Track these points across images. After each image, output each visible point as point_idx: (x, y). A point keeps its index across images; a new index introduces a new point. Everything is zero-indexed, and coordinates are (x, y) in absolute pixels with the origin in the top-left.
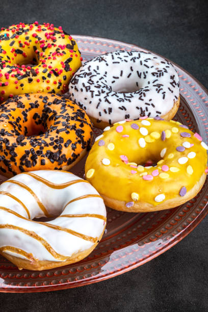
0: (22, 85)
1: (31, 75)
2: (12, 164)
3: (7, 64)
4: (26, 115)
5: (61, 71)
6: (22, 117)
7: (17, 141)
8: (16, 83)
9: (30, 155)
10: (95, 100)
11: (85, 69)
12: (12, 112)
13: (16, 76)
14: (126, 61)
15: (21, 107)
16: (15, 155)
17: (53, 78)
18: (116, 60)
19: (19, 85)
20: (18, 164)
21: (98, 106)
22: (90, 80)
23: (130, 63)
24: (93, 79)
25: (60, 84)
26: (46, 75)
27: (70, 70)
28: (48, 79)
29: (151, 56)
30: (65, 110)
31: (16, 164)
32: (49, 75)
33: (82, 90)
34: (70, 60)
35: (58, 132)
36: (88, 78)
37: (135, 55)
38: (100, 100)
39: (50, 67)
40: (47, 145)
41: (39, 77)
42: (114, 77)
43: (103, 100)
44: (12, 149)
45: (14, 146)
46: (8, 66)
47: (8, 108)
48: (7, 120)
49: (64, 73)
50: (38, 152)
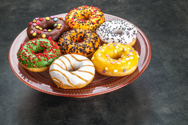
0: (80, 26)
1: (84, 23)
2: (66, 51)
3: (77, 18)
4: (77, 35)
5: (95, 23)
6: (76, 36)
7: (70, 43)
8: (78, 25)
9: (73, 49)
10: (104, 34)
11: (104, 24)
12: (72, 34)
13: (78, 22)
14: (119, 23)
15: (76, 32)
16: (68, 47)
17: (91, 25)
18: (116, 22)
19: (79, 25)
20: (69, 51)
21: (104, 36)
22: (104, 27)
23: (121, 24)
24: (105, 27)
25: (94, 28)
26: (89, 24)
27: (99, 23)
28: (89, 25)
29: (129, 23)
30: (91, 36)
31: (68, 51)
32: (90, 24)
33: (100, 30)
34: (99, 20)
35: (85, 42)
36: (103, 27)
37: (124, 22)
38: (105, 35)
39: (91, 21)
40: (80, 46)
41: (86, 24)
42: (114, 28)
43: (106, 35)
44: (67, 45)
45: (69, 44)
46: (77, 19)
47: (71, 32)
48: (69, 36)
49: (96, 24)
50: (76, 48)
